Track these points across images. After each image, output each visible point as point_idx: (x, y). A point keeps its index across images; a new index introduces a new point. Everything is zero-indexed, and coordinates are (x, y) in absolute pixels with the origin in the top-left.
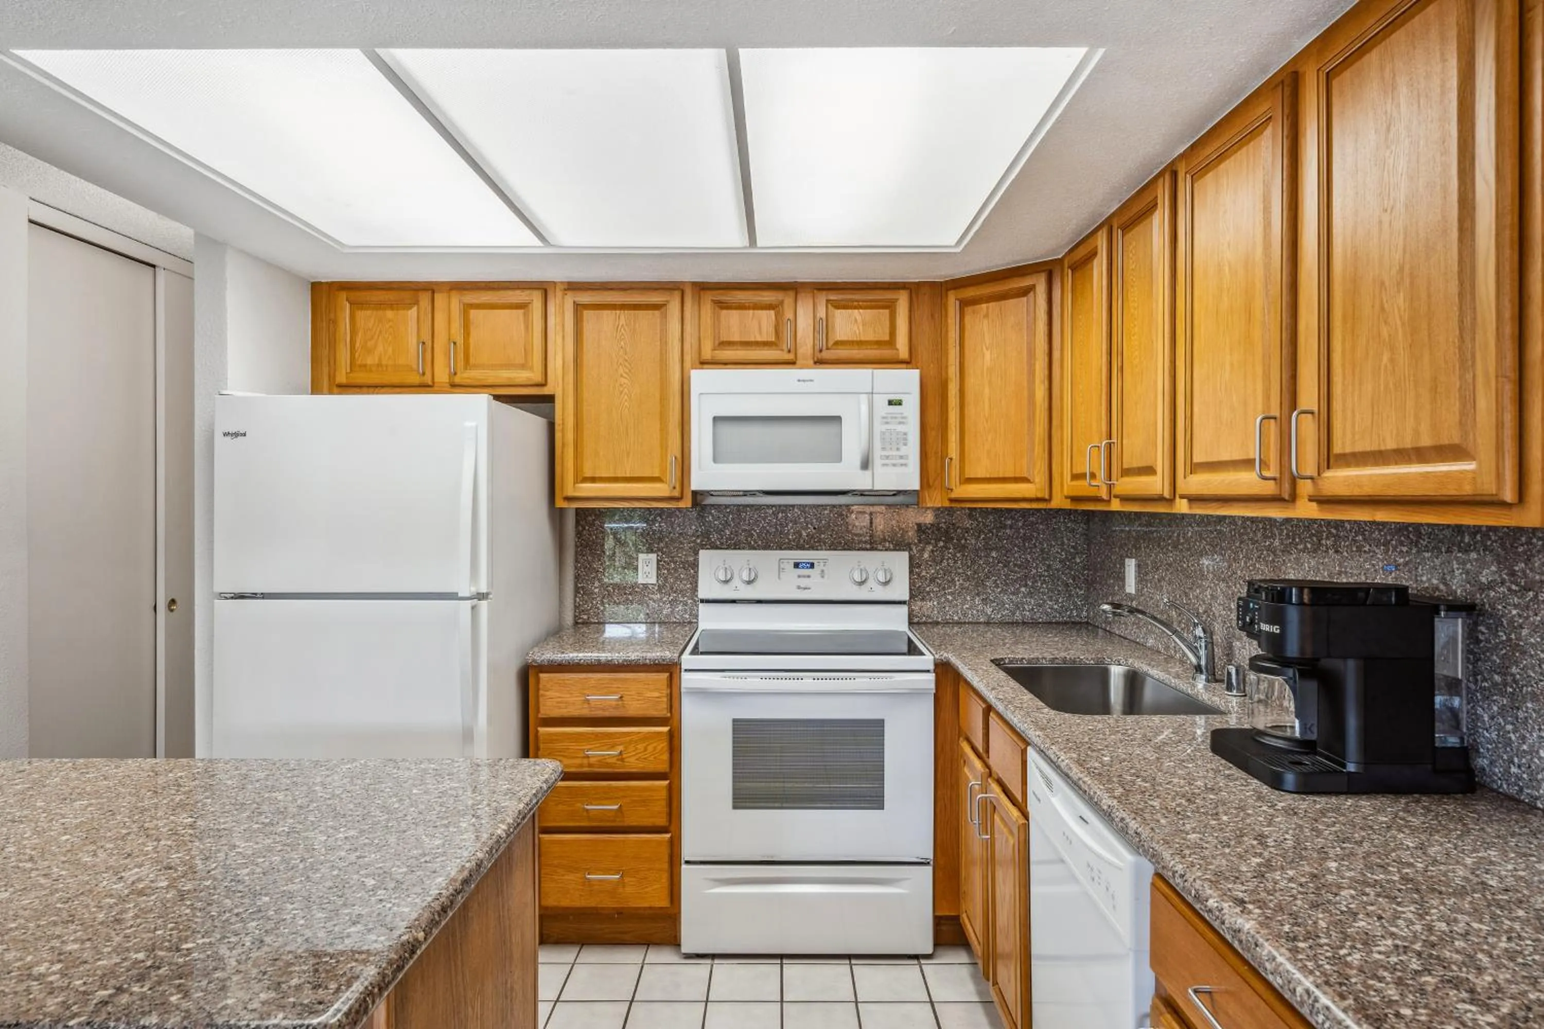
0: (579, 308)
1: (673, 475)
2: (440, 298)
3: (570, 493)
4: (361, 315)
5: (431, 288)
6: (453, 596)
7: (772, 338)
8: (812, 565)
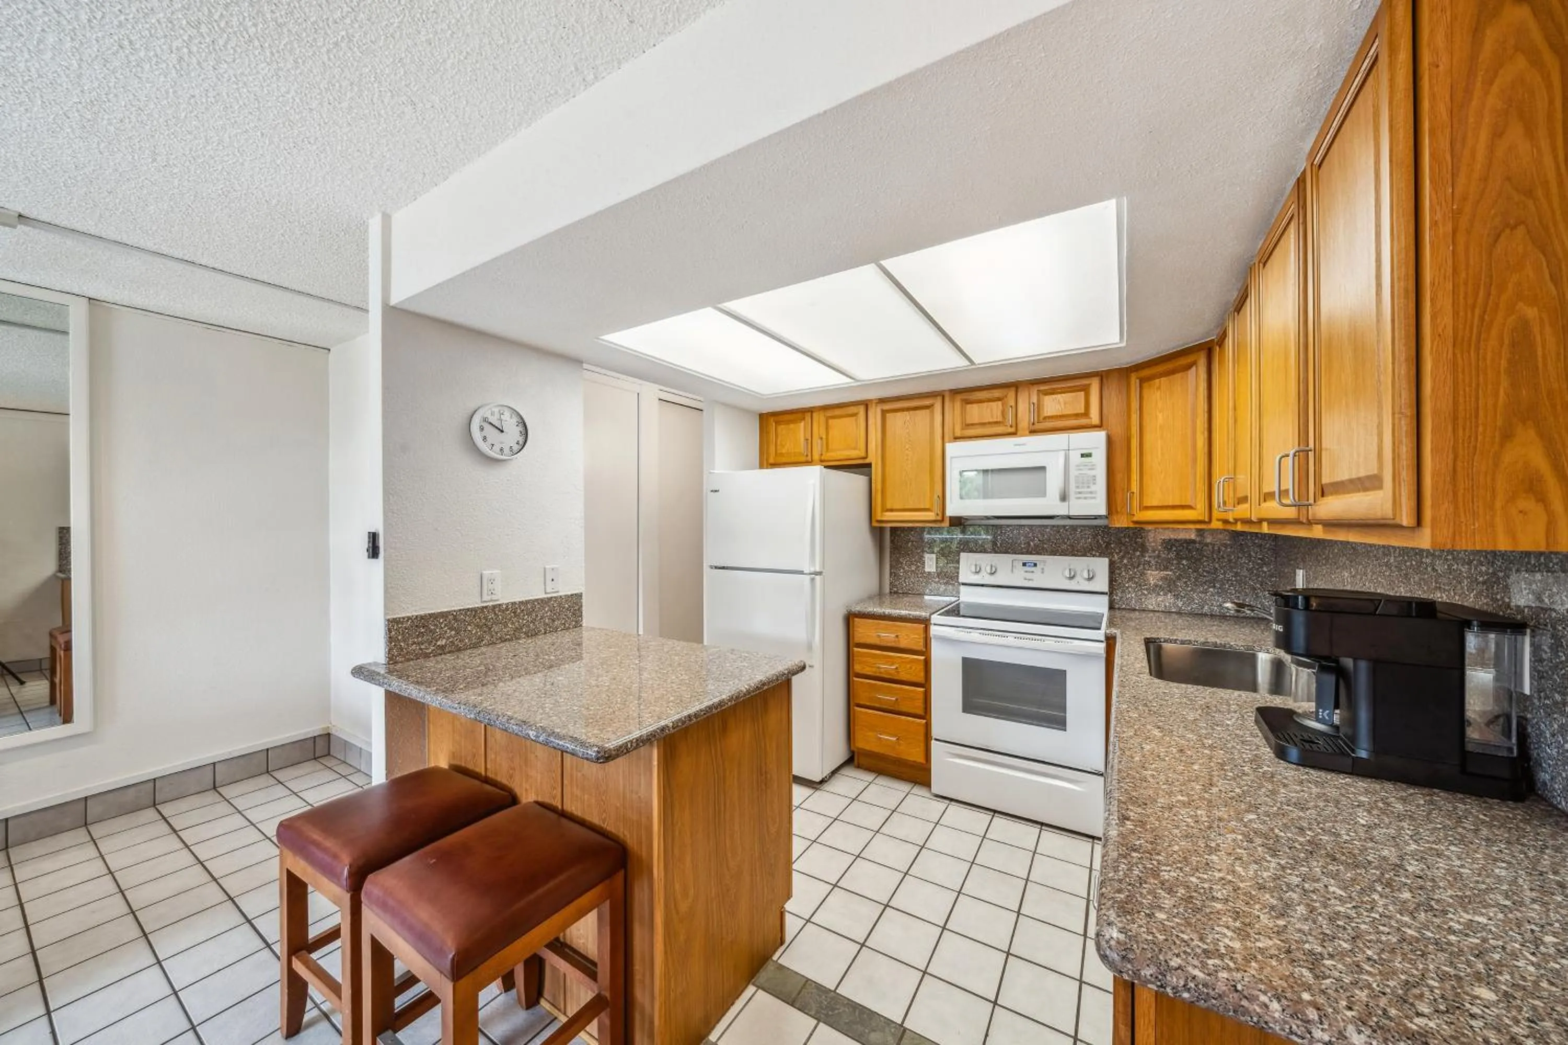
0: (884, 412)
1: (937, 508)
2: (815, 415)
3: (879, 518)
4: (780, 428)
5: (811, 410)
6: (801, 573)
7: (1000, 419)
8: (1035, 565)
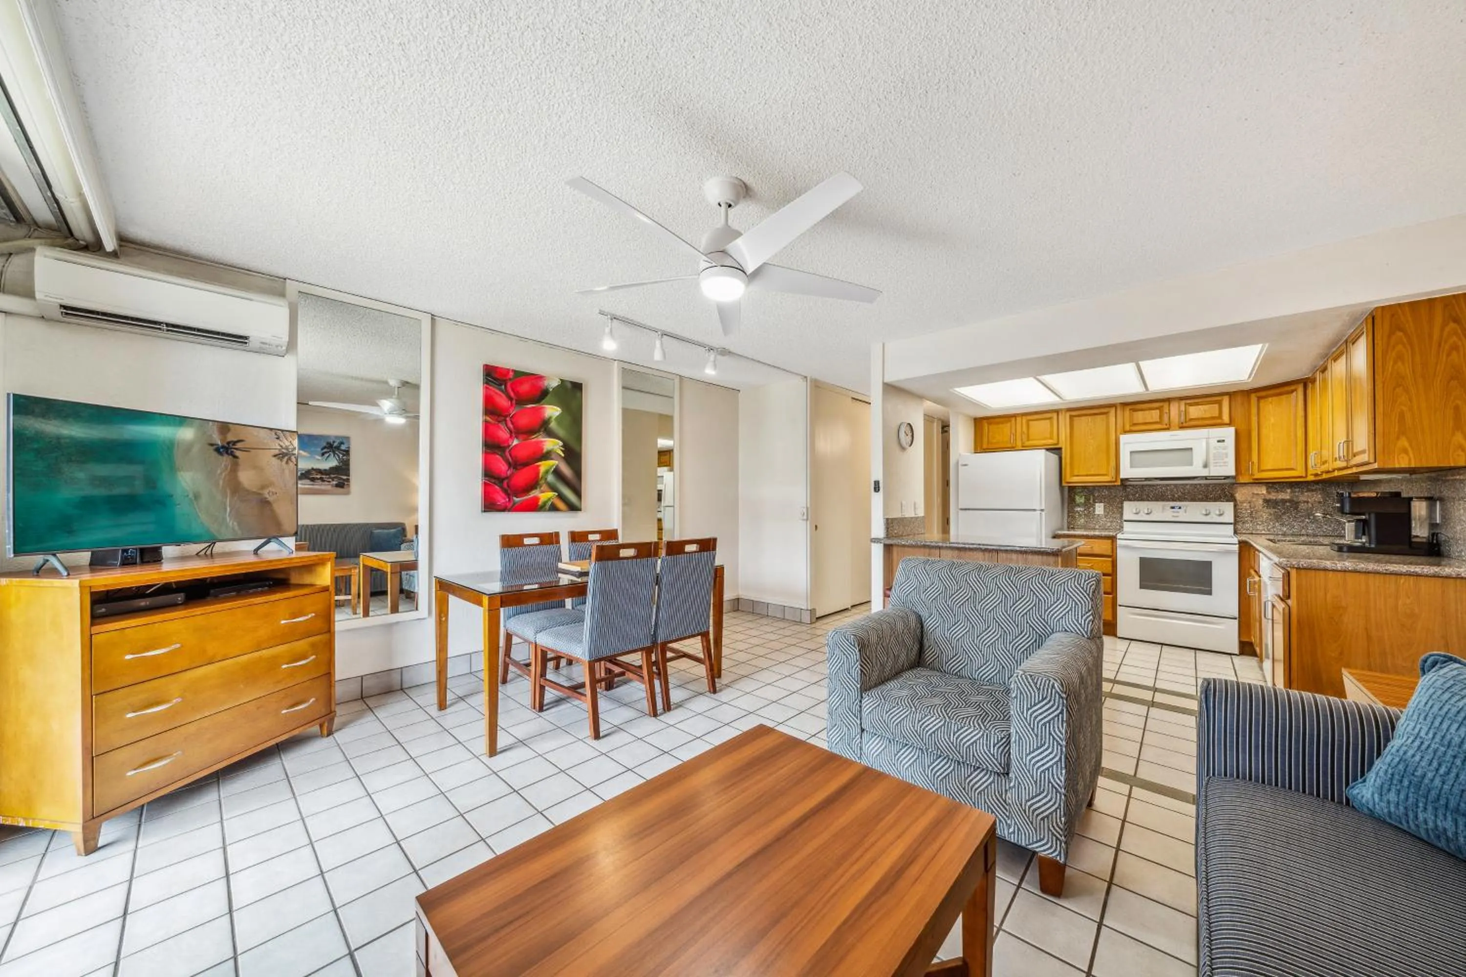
0: (1071, 417)
1: (1113, 473)
2: (1017, 418)
3: (1068, 480)
4: (991, 427)
5: (1015, 416)
7: (1158, 420)
8: (1180, 508)
